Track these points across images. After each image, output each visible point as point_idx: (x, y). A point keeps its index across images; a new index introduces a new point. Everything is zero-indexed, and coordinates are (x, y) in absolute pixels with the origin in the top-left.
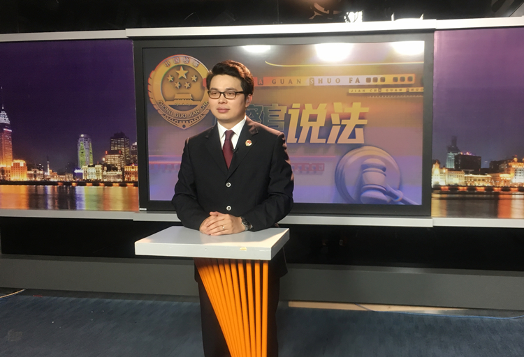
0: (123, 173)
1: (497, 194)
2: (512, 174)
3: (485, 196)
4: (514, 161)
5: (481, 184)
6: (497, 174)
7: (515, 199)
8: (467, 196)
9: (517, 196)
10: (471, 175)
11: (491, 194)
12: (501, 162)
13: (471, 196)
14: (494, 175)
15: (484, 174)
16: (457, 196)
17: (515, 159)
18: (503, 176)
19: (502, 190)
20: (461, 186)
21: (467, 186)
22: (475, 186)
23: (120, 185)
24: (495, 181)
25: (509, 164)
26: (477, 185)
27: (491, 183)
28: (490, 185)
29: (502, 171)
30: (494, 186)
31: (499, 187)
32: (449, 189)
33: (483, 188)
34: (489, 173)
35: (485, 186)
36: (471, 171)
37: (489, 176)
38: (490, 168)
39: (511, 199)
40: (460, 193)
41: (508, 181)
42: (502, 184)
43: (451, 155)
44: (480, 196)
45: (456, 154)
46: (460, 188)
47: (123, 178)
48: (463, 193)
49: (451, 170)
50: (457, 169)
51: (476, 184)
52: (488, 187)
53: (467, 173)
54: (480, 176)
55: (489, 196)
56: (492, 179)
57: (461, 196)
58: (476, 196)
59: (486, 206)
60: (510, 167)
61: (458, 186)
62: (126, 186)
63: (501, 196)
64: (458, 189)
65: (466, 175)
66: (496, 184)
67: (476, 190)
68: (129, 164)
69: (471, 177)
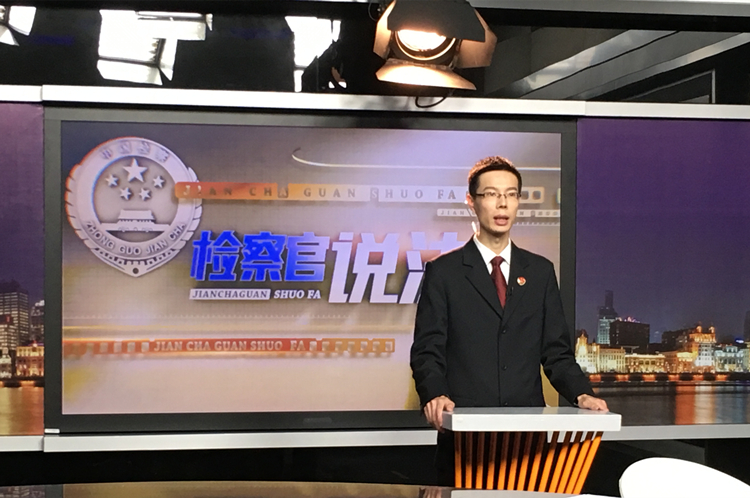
0: (13, 361)
1: (674, 385)
2: (695, 353)
3: (655, 389)
4: (697, 332)
5: (650, 370)
6: (673, 353)
7: (699, 393)
8: (629, 389)
9: (703, 388)
10: (635, 355)
11: (664, 386)
12: (679, 333)
13: (635, 389)
14: (668, 353)
15: (655, 354)
16: (615, 390)
17: (699, 328)
18: (682, 356)
19: (681, 379)
20: (620, 374)
21: (629, 373)
22: (642, 373)
23: (6, 385)
24: (670, 364)
25: (691, 336)
26: (644, 371)
27: (664, 366)
28: (662, 370)
29: (681, 348)
30: (669, 373)
31: (675, 374)
32: (602, 379)
33: (652, 376)
34: (661, 352)
35: (654, 373)
36: (634, 348)
37: (661, 356)
38: (664, 342)
39: (694, 393)
40: (619, 385)
41: (690, 364)
42: (681, 369)
43: (605, 322)
44: (649, 389)
45: (612, 321)
46: (619, 376)
47: (14, 371)
48: (623, 384)
49: (603, 347)
50: (614, 345)
51: (643, 369)
52: (661, 373)
53: (629, 351)
54: (648, 356)
55: (661, 389)
56: (665, 360)
57: (620, 389)
58: (642, 389)
59: (657, 404)
60: (692, 340)
61: (617, 373)
62: (19, 386)
63: (680, 389)
64: (616, 379)
65: (628, 356)
66: (672, 368)
67: (643, 379)
68: (26, 343)
69: (635, 358)
